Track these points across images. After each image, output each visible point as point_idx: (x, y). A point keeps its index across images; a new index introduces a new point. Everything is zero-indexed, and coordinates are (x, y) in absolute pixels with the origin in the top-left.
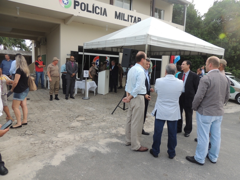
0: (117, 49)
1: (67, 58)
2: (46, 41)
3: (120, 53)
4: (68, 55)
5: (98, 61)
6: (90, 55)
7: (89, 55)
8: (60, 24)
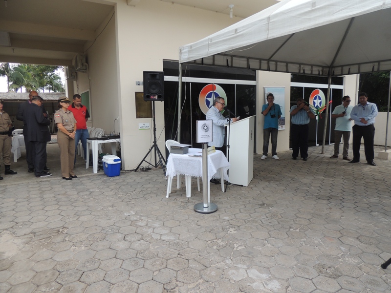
0: (260, 63)
1: (136, 93)
2: (87, 61)
3: (259, 71)
4: (138, 84)
5: (211, 97)
6: (193, 83)
7: (189, 83)
8: (116, 3)
